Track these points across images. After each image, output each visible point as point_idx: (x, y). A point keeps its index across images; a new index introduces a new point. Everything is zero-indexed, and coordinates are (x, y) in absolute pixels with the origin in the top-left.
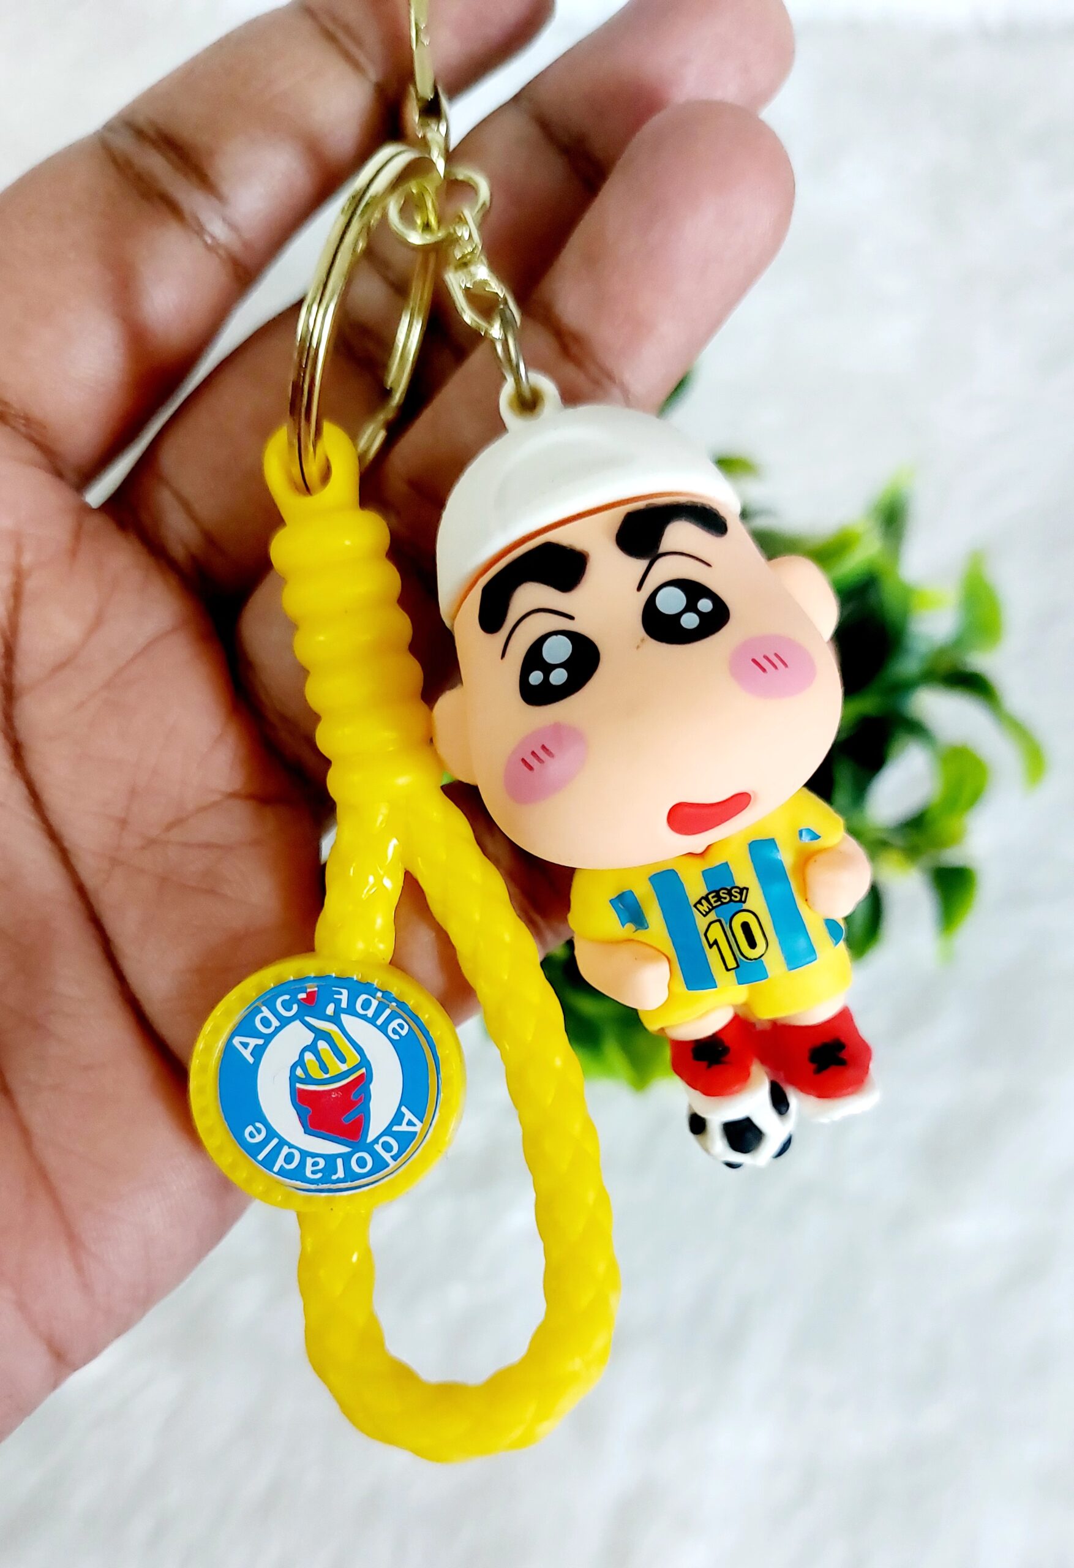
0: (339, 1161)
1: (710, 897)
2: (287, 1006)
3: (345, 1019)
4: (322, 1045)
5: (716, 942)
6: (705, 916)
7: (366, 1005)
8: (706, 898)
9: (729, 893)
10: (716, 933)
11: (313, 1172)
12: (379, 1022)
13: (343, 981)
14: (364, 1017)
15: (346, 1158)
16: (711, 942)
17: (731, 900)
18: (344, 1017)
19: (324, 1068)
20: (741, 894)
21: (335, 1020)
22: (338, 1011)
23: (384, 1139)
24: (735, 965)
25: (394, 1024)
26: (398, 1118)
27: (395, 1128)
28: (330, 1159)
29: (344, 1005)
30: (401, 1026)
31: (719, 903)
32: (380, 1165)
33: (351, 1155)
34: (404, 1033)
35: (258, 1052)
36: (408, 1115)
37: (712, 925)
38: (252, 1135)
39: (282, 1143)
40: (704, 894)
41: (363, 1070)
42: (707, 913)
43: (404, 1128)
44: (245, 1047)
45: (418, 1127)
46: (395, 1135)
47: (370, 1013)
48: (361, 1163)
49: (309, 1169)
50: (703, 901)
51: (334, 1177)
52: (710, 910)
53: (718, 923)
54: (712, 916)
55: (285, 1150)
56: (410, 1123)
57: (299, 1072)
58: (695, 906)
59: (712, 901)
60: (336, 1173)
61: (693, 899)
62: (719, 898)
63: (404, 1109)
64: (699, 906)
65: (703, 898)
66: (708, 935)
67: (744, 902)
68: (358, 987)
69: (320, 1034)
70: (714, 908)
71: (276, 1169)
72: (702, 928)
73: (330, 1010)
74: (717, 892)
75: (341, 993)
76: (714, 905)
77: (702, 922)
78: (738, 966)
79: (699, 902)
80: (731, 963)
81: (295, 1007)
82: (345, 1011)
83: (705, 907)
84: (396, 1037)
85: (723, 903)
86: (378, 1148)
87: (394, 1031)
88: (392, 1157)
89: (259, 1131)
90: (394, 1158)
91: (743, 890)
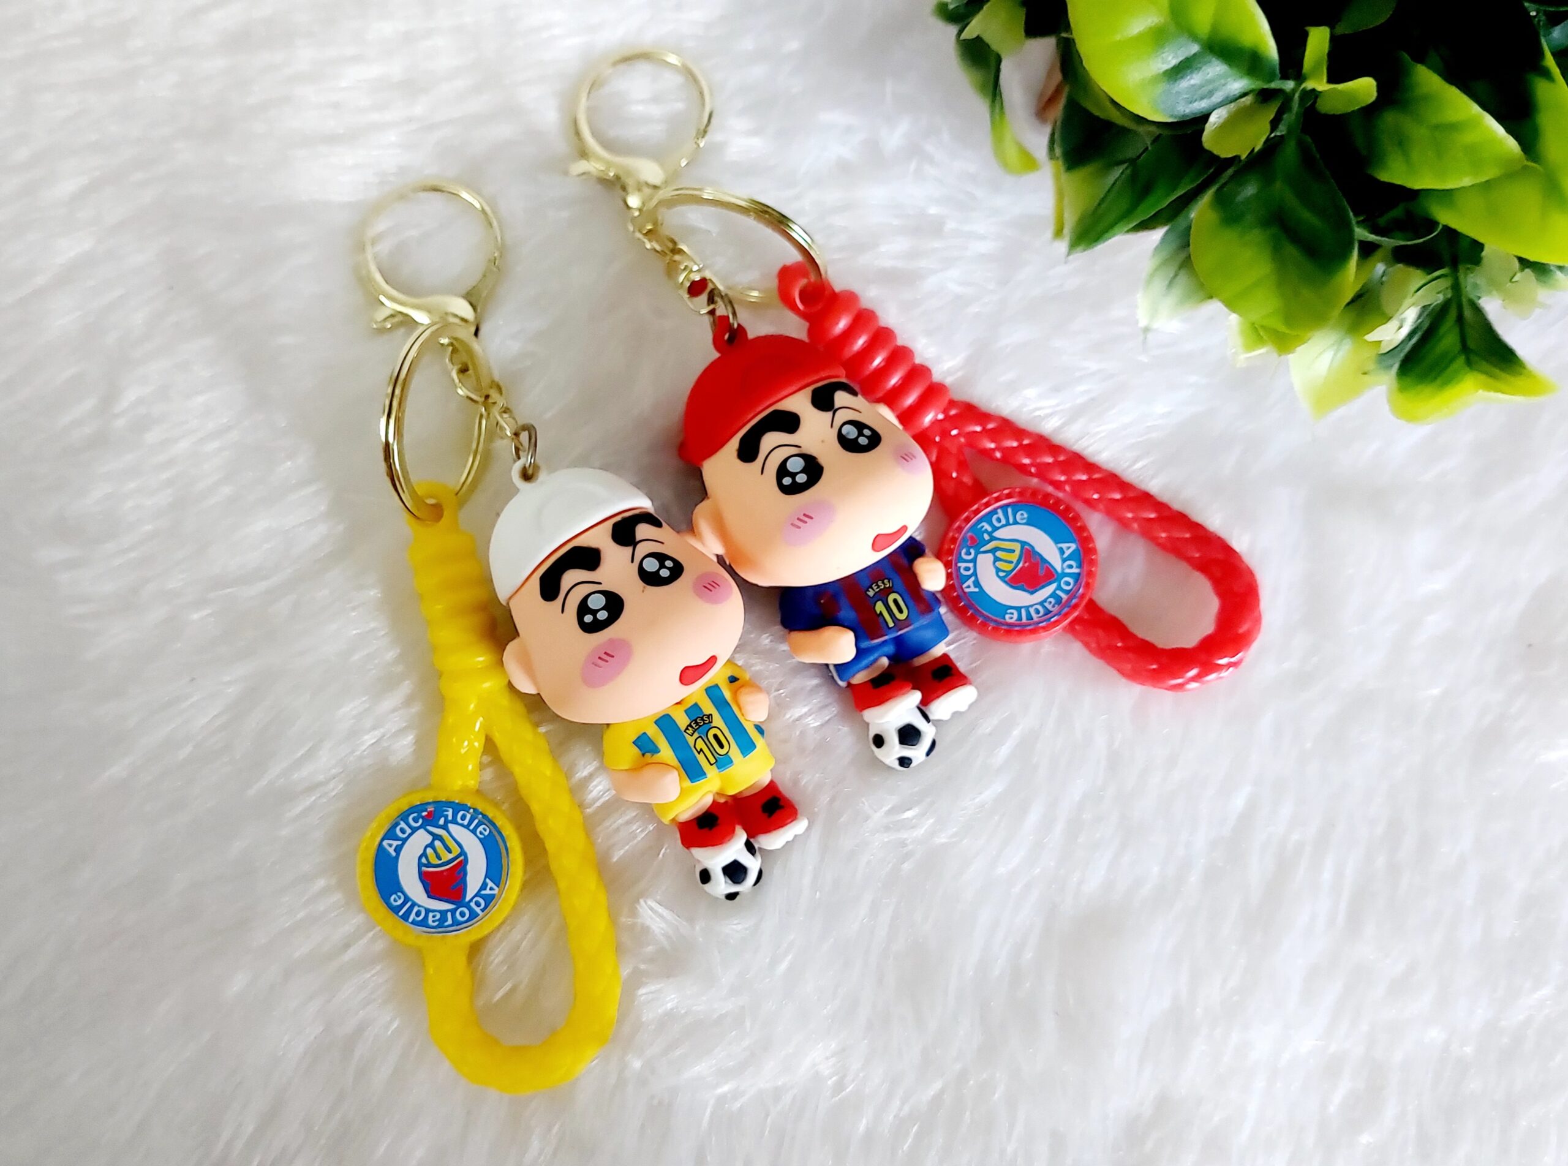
0: (449, 914)
1: (692, 724)
2: (415, 820)
3: (451, 826)
4: (437, 843)
5: (701, 750)
6: (691, 736)
7: (463, 818)
8: (690, 725)
9: (702, 719)
10: (700, 744)
11: (433, 921)
12: (472, 827)
13: (449, 804)
14: (462, 825)
15: (453, 912)
16: (699, 750)
17: (704, 724)
18: (450, 825)
19: (439, 858)
20: (708, 718)
21: (445, 827)
22: (446, 822)
23: (476, 899)
24: (714, 761)
25: (481, 828)
26: (484, 886)
27: (483, 892)
28: (443, 913)
29: (450, 818)
30: (485, 830)
31: (697, 727)
32: (473, 915)
33: (456, 909)
34: (486, 833)
35: (398, 850)
36: (490, 884)
37: (698, 740)
38: (395, 900)
39: (414, 904)
40: (688, 723)
41: (462, 858)
42: (693, 734)
43: (487, 892)
44: (390, 846)
45: (496, 891)
46: (482, 897)
47: (466, 822)
48: (462, 914)
49: (430, 919)
50: (689, 728)
51: (446, 924)
52: (694, 732)
53: (700, 739)
54: (696, 735)
55: (416, 909)
56: (492, 889)
57: (424, 860)
58: (685, 731)
59: (694, 726)
60: (447, 921)
61: (683, 727)
62: (697, 723)
63: (488, 880)
64: (687, 731)
65: (688, 726)
66: (696, 746)
67: (712, 722)
68: (458, 807)
69: (436, 837)
70: (696, 730)
71: (410, 920)
72: (692, 744)
73: (442, 822)
74: (695, 720)
75: (447, 811)
76: (696, 728)
77: (691, 740)
78: (717, 761)
79: (687, 729)
80: (713, 760)
81: (421, 821)
82: (451, 822)
83: (690, 731)
84: (482, 836)
85: (700, 726)
86: (472, 904)
87: (481, 833)
88: (481, 910)
89: (400, 898)
90: (483, 910)
91: (710, 716)
